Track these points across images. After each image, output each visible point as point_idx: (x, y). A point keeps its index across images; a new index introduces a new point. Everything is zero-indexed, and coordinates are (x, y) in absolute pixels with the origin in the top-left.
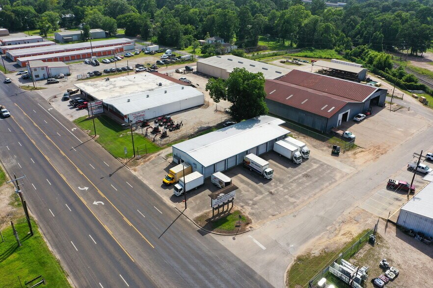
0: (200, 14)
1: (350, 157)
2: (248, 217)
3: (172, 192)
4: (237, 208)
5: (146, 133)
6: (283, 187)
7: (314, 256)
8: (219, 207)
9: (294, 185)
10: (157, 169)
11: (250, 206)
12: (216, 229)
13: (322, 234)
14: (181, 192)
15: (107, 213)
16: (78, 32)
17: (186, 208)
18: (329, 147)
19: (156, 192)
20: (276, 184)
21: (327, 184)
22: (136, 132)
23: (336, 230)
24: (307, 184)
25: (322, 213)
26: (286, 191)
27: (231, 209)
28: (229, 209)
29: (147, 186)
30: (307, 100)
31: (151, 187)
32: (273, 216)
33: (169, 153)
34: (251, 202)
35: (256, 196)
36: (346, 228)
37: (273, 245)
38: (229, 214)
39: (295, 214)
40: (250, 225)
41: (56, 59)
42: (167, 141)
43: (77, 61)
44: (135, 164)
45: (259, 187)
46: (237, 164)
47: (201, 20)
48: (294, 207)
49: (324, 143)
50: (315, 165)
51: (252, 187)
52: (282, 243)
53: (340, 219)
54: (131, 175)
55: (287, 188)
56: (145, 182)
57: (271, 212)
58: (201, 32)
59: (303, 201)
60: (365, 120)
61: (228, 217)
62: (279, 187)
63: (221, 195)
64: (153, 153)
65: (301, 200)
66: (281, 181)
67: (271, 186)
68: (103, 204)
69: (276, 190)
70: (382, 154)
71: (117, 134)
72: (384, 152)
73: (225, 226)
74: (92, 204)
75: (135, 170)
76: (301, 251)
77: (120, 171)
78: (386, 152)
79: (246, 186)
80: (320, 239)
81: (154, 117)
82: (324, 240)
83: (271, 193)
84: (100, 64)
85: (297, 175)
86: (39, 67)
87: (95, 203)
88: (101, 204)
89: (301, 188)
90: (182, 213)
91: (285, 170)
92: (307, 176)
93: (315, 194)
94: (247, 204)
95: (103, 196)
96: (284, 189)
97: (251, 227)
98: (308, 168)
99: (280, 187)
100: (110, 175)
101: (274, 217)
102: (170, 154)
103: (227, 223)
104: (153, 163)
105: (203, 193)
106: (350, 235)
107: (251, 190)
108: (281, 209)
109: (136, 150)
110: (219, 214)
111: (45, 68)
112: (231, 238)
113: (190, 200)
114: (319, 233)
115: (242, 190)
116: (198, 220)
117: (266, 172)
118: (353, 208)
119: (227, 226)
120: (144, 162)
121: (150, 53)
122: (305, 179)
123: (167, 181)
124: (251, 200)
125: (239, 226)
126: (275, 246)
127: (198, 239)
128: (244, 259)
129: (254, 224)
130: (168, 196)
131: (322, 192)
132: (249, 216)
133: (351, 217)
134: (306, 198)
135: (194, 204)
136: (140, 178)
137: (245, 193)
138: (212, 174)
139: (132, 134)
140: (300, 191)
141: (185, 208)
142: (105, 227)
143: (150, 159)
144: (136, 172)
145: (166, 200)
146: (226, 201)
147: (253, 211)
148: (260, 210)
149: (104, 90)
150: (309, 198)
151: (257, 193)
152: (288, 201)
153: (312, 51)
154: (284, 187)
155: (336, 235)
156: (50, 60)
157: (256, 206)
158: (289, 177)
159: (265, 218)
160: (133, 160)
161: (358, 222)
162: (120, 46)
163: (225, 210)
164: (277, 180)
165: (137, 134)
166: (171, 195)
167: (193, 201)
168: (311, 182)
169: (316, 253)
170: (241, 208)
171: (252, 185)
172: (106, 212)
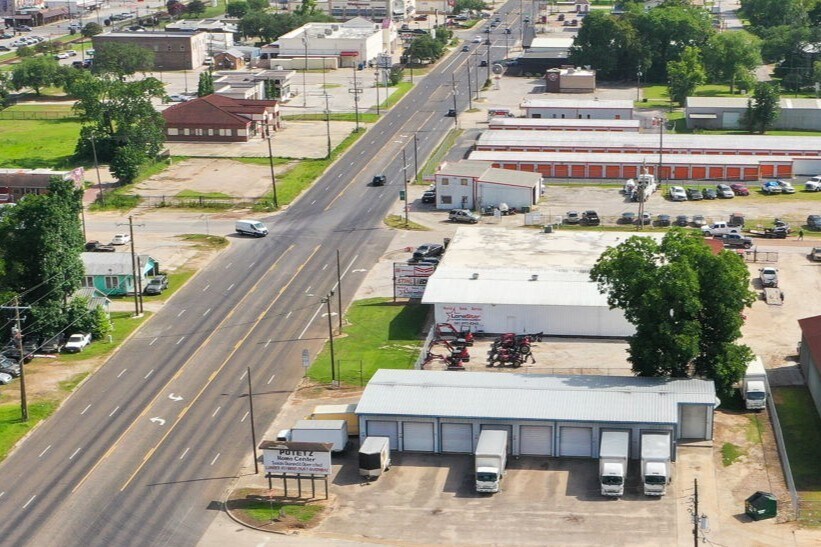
2: (319, 520)
4: (331, 504)
6: (480, 514)
11: (357, 511)
12: (239, 510)
16: (741, 102)
17: (257, 473)
27: (319, 500)
32: (365, 536)
35: (398, 505)
40: (300, 530)
41: (527, 167)
44: (314, 393)
45: (436, 496)
56: (277, 422)
57: (371, 532)
61: (289, 506)
66: (499, 506)
67: (463, 504)
68: (162, 424)
73: (259, 513)
75: (295, 403)
83: (436, 512)
85: (559, 511)
86: (455, 177)
87: (155, 419)
92: (573, 519)
100: (244, 396)
101: (363, 539)
108: (400, 535)
111: (470, 181)
112: (238, 527)
125: (276, 521)
127: (191, 509)
129: (310, 532)
132: (325, 520)
136: (281, 415)
141: (255, 472)
143: (352, 395)
144: (291, 406)
151: (412, 502)
156: (511, 166)
157: (367, 515)
158: (530, 507)
162: (788, 158)
164: (496, 502)
171: (430, 489)
172: (147, 433)
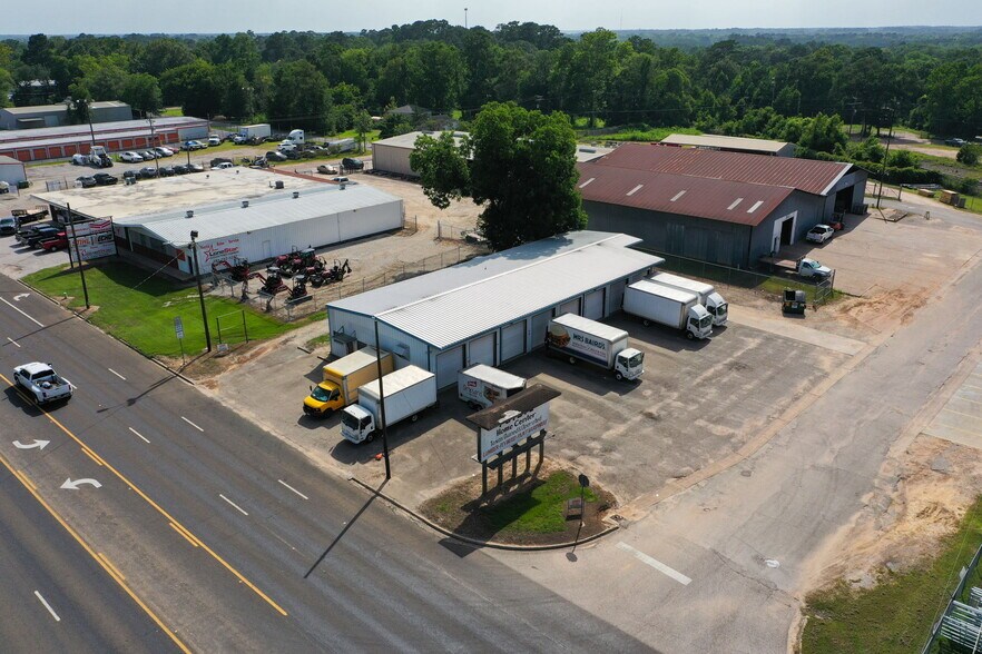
0: (368, 59)
1: (835, 318)
2: (598, 488)
3: (337, 433)
4: (556, 463)
5: (244, 292)
6: (679, 399)
7: (863, 590)
8: (502, 459)
9: (712, 392)
10: (282, 378)
11: (597, 456)
12: (505, 532)
13: (854, 518)
14: (369, 429)
15: (109, 513)
16: (61, 107)
17: (388, 477)
18: (772, 299)
19: (282, 438)
20: (657, 392)
21: (805, 383)
22: (213, 293)
23: (890, 502)
24: (749, 387)
25: (826, 459)
26: (692, 408)
27: (538, 468)
28: (532, 469)
29: (251, 424)
30: (682, 193)
31: (266, 427)
32: (679, 477)
33: (317, 334)
34: (595, 445)
35: (608, 429)
36: (921, 494)
37: (711, 567)
38: (536, 484)
39: (747, 468)
40: (611, 513)
42: (307, 308)
43: (52, 161)
44: (212, 367)
45: (609, 404)
46: (529, 349)
47: (373, 74)
48: (735, 449)
49: (752, 292)
50: (750, 340)
51: (587, 403)
52: (741, 559)
53: (886, 470)
54: (199, 397)
55: (694, 401)
56: (247, 414)
57: (670, 469)
58: (373, 99)
59: (756, 432)
60: (834, 241)
61: (535, 492)
62: (668, 401)
63: (509, 414)
64: (267, 339)
65: (746, 427)
66: (670, 385)
67: (644, 398)
68: (97, 485)
69: (662, 409)
70: (917, 307)
71: (157, 300)
72: (918, 303)
73: (532, 520)
74: (56, 487)
75: (211, 386)
76: (812, 575)
77: (160, 389)
78: (923, 303)
79: (568, 403)
80: (854, 533)
81: (267, 256)
82: (869, 536)
83: (650, 416)
84: (114, 164)
85: (710, 366)
87: (69, 485)
88: (89, 486)
89: (733, 397)
90: (377, 494)
91: (670, 357)
92: (736, 366)
93: (782, 412)
94: (585, 451)
95: (100, 461)
96: (685, 402)
97: (616, 518)
98: (734, 348)
99: (673, 401)
100: (131, 402)
101: (683, 482)
102: (322, 339)
103: (535, 510)
104: (267, 362)
105: (437, 430)
106: (941, 515)
107: (585, 412)
108: (697, 456)
109: (213, 332)
110: (502, 486)
112: (559, 557)
113: (397, 453)
114: (841, 517)
115: (558, 414)
116: (433, 509)
117: (622, 360)
118: (911, 439)
119: (538, 520)
120: (240, 362)
121: (250, 142)
122: (734, 374)
123: (317, 404)
124: (594, 439)
125: (578, 517)
126: (716, 570)
127: (445, 572)
128: (624, 622)
129: (625, 507)
130: (325, 446)
131: (801, 405)
132: (601, 485)
133: (917, 464)
134: (760, 423)
135: (414, 464)
136: (229, 404)
137: (571, 421)
138: (460, 372)
139: (201, 297)
140: (735, 406)
141: (383, 478)
142: (102, 559)
143: (257, 354)
144: (216, 391)
145: (316, 458)
146: (523, 442)
147: (610, 469)
148: (632, 465)
149: (118, 202)
150: (769, 422)
151: (608, 419)
152: (710, 434)
153: (644, 130)
154: (684, 399)
155: (901, 518)
157: (616, 456)
158: (689, 373)
159: (654, 487)
160: (203, 359)
161: (946, 476)
162: (170, 129)
163: (519, 473)
164: (656, 383)
165: (215, 297)
166: (334, 444)
167: (407, 456)
168: (756, 382)
169: (863, 578)
170: (571, 464)
171: (586, 400)
172: (105, 509)
